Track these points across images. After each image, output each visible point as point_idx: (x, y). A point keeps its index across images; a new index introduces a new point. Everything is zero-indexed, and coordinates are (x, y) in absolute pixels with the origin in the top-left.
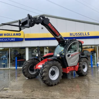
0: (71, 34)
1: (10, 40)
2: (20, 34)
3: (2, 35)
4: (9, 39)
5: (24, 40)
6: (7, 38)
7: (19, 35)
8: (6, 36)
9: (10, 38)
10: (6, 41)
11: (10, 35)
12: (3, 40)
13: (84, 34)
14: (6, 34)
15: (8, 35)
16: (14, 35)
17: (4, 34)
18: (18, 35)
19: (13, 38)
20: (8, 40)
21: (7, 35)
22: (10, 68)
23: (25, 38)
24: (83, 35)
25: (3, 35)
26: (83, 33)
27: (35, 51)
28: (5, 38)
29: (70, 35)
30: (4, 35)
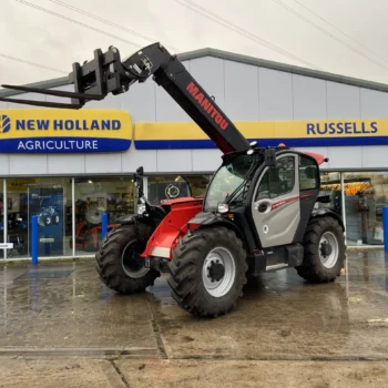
0: (310, 128)
1: (80, 145)
2: (116, 125)
3: (46, 128)
4: (75, 144)
5: (133, 145)
6: (67, 139)
7: (114, 128)
8: (61, 128)
9: (80, 140)
10: (63, 152)
11: (78, 128)
12: (50, 145)
13: (359, 128)
14: (61, 122)
15: (72, 128)
16: (92, 128)
17: (55, 122)
18: (108, 128)
19: (91, 139)
20: (68, 145)
21: (67, 128)
22: (74, 256)
23: (137, 138)
24: (355, 132)
25: (51, 125)
26: (354, 124)
27: (173, 190)
28: (59, 139)
29: (308, 129)
30: (55, 128)
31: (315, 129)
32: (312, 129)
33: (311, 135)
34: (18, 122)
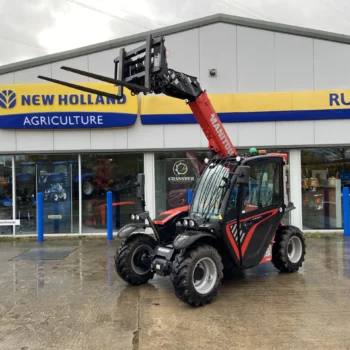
0: (333, 98)
1: (85, 121)
3: (51, 103)
4: (79, 119)
5: (139, 121)
6: (72, 114)
7: (119, 103)
8: (66, 103)
9: (85, 115)
10: (68, 128)
11: (83, 103)
12: (55, 120)
14: (66, 96)
15: (77, 102)
16: (97, 102)
17: (60, 96)
19: (96, 114)
20: (73, 120)
21: (71, 102)
23: (143, 113)
25: (56, 100)
28: (63, 115)
29: (331, 100)
30: (60, 103)
31: (339, 100)
32: (336, 100)
33: (335, 107)
34: (23, 97)
